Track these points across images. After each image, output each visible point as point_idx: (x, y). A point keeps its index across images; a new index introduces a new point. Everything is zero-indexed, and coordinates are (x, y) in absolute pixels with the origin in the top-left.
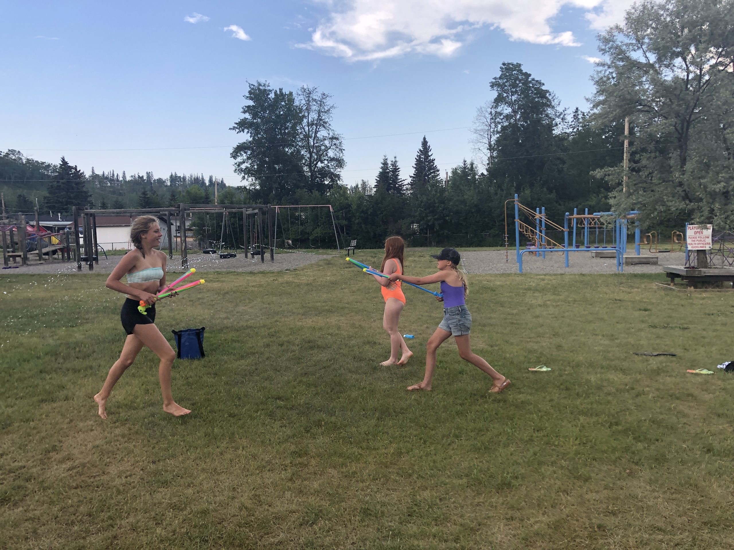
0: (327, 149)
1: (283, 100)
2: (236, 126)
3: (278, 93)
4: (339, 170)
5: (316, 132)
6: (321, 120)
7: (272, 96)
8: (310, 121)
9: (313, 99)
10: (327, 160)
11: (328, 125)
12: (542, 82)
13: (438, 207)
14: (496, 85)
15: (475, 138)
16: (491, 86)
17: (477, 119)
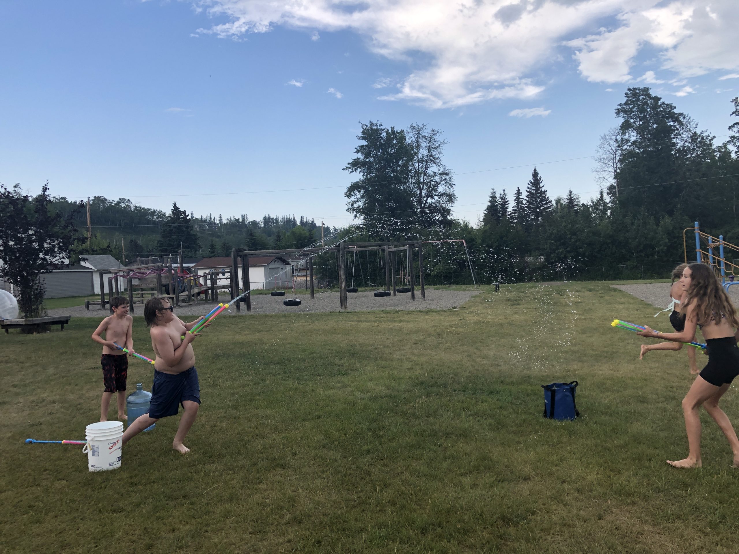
0: (438, 184)
1: (395, 137)
2: (349, 166)
3: (390, 131)
4: (450, 205)
5: (426, 168)
6: (431, 156)
7: (384, 135)
8: (419, 158)
9: (422, 136)
10: (438, 195)
11: (438, 161)
12: (674, 105)
13: (570, 238)
14: (622, 111)
15: (599, 167)
16: (616, 113)
17: (600, 148)
